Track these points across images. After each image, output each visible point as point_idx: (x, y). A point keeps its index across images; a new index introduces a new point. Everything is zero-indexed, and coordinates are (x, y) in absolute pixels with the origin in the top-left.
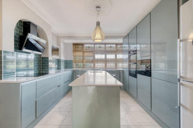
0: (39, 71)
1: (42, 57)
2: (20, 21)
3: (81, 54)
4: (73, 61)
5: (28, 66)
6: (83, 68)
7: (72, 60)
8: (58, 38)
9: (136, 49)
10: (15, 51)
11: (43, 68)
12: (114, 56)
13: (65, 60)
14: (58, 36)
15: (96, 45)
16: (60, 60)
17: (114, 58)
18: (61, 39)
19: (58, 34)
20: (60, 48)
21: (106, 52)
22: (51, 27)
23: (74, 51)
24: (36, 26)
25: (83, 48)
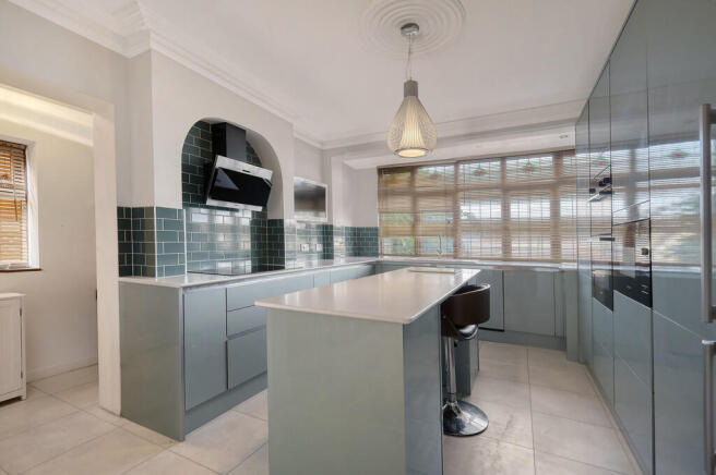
0: (260, 261)
1: (270, 221)
2: (201, 124)
3: (404, 203)
4: (381, 232)
5: (236, 246)
6: (416, 255)
7: (376, 229)
8: (324, 156)
9: (607, 173)
10: (184, 205)
11: (271, 253)
12: (546, 205)
13: (353, 229)
14: (323, 151)
15: (461, 166)
16: (332, 226)
17: (547, 214)
18: (333, 159)
19: (322, 144)
20: (330, 187)
21: (507, 191)
22: (291, 125)
23: (384, 194)
24: (241, 131)
25: (412, 180)
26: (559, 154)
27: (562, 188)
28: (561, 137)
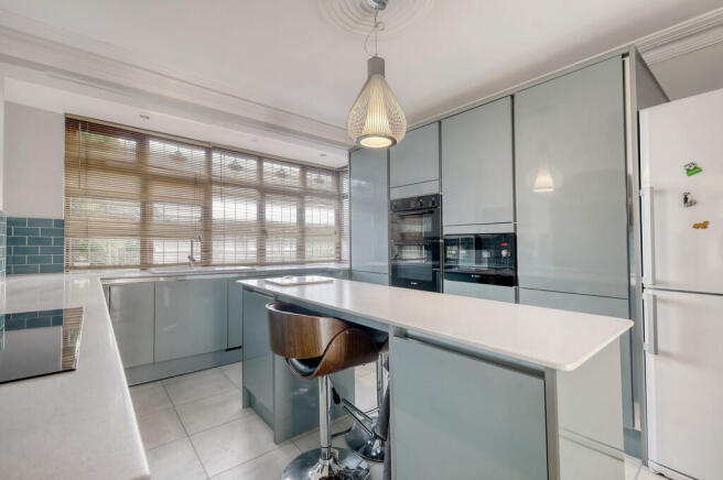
6: (142, 266)
21: (264, 193)
26: (305, 167)
27: (307, 198)
28: (322, 155)
